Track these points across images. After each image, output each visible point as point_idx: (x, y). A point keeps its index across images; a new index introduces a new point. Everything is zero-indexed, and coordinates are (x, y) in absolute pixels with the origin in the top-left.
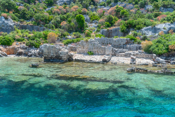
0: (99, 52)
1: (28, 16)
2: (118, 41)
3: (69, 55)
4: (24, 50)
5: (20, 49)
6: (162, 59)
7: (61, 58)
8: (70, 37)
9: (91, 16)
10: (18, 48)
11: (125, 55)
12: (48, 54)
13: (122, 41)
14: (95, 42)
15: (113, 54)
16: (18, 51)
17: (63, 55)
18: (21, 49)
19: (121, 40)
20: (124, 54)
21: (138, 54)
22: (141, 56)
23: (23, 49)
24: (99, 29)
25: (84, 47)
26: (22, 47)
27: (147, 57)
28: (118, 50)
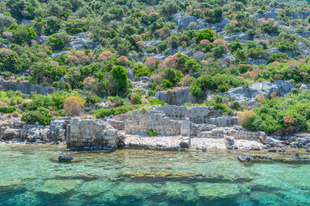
0: (166, 130)
1: (18, 67)
2: (195, 111)
3: (118, 138)
4: (17, 130)
5: (8, 127)
6: (276, 139)
7: (106, 144)
8: (103, 104)
9: (136, 69)
10: (5, 125)
11: (213, 135)
12: (80, 137)
13: (201, 111)
14: (157, 113)
15: (192, 133)
16: (5, 132)
17: (111, 137)
18: (11, 128)
19: (201, 108)
20: (210, 132)
21: (234, 132)
22: (239, 136)
23: (14, 128)
24: (153, 90)
25: (138, 122)
26: (12, 123)
27: (250, 136)
28: (199, 126)
